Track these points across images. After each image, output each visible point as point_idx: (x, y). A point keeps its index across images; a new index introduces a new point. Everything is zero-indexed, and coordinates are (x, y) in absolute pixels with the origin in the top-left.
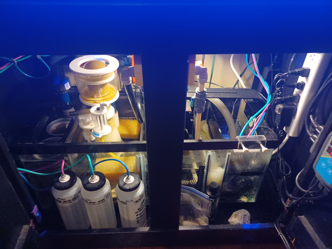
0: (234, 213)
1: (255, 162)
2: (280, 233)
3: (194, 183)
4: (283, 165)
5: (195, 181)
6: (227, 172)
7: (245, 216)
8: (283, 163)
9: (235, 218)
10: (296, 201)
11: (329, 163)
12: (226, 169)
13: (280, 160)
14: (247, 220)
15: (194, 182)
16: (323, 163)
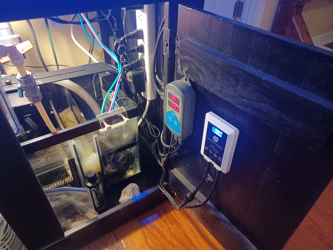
0: (123, 191)
1: (126, 135)
2: (164, 191)
3: (70, 180)
4: (152, 128)
5: (71, 178)
6: (101, 155)
7: (134, 190)
8: (152, 127)
9: (124, 196)
10: (165, 158)
11: (173, 115)
12: (99, 152)
13: (149, 125)
14: (137, 192)
15: (69, 178)
16: (169, 117)
